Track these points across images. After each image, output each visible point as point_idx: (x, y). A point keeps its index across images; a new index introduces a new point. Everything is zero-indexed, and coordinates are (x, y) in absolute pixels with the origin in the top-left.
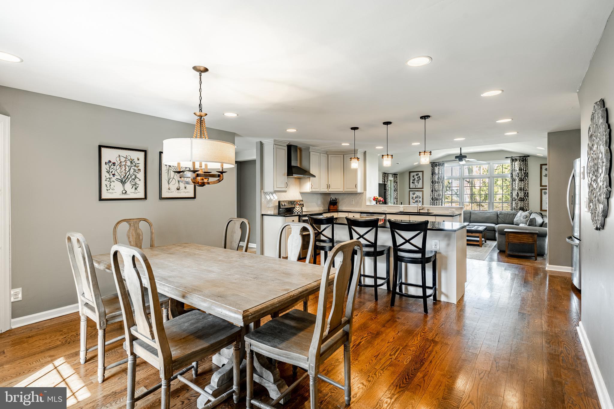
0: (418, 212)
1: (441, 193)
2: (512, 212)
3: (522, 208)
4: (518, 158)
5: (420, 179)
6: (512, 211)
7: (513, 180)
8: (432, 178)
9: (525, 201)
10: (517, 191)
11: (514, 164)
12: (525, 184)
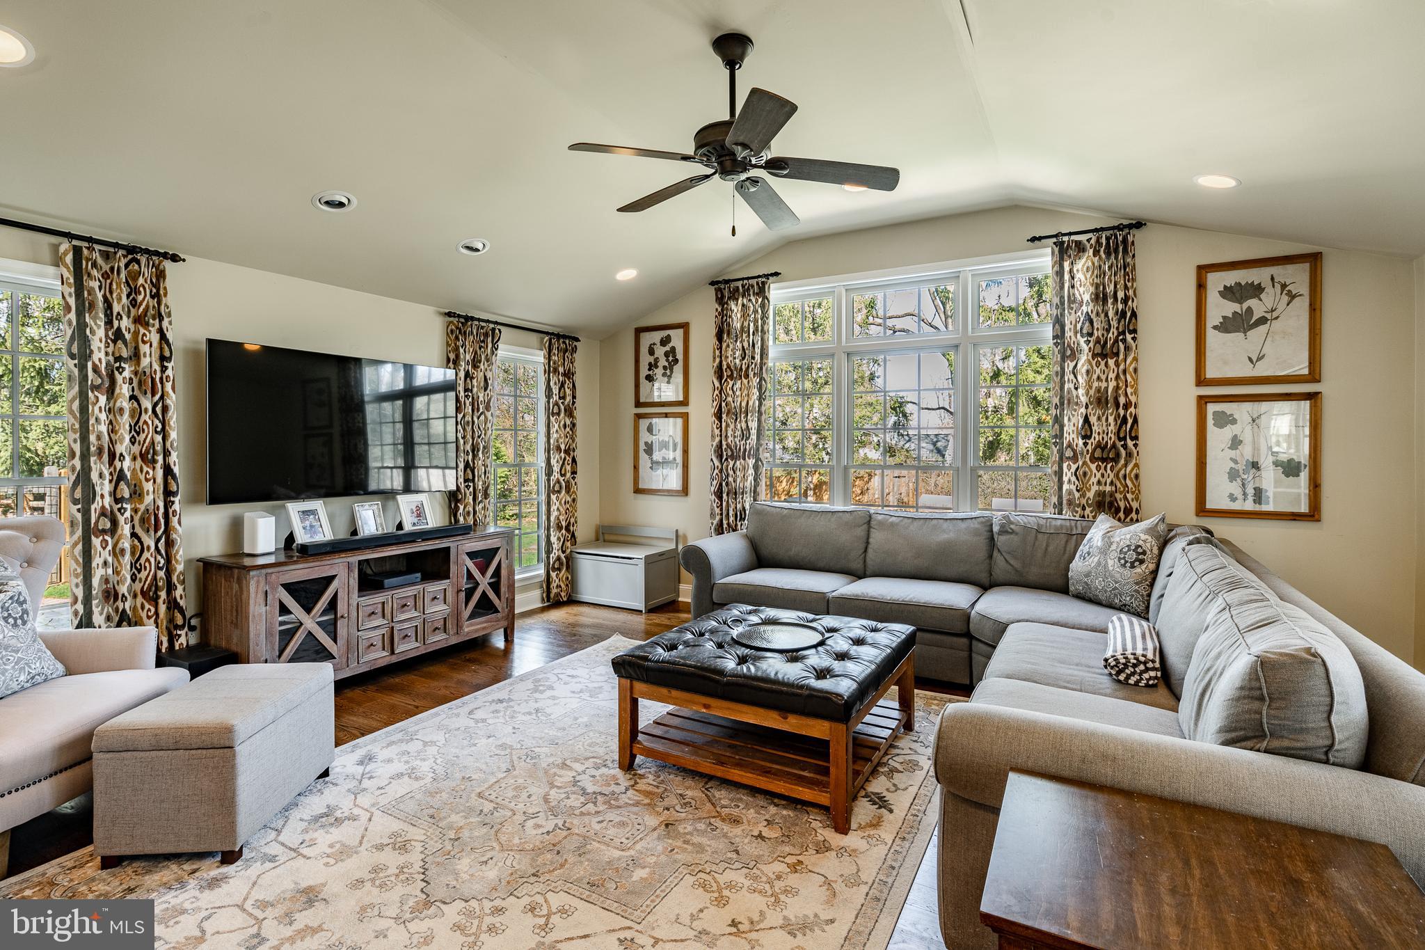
2: (1059, 523)
3: (1108, 499)
4: (1090, 235)
5: (676, 361)
6: (1060, 513)
7: (1067, 353)
8: (717, 353)
9: (1122, 462)
10: (1083, 410)
11: (1071, 271)
12: (1125, 372)
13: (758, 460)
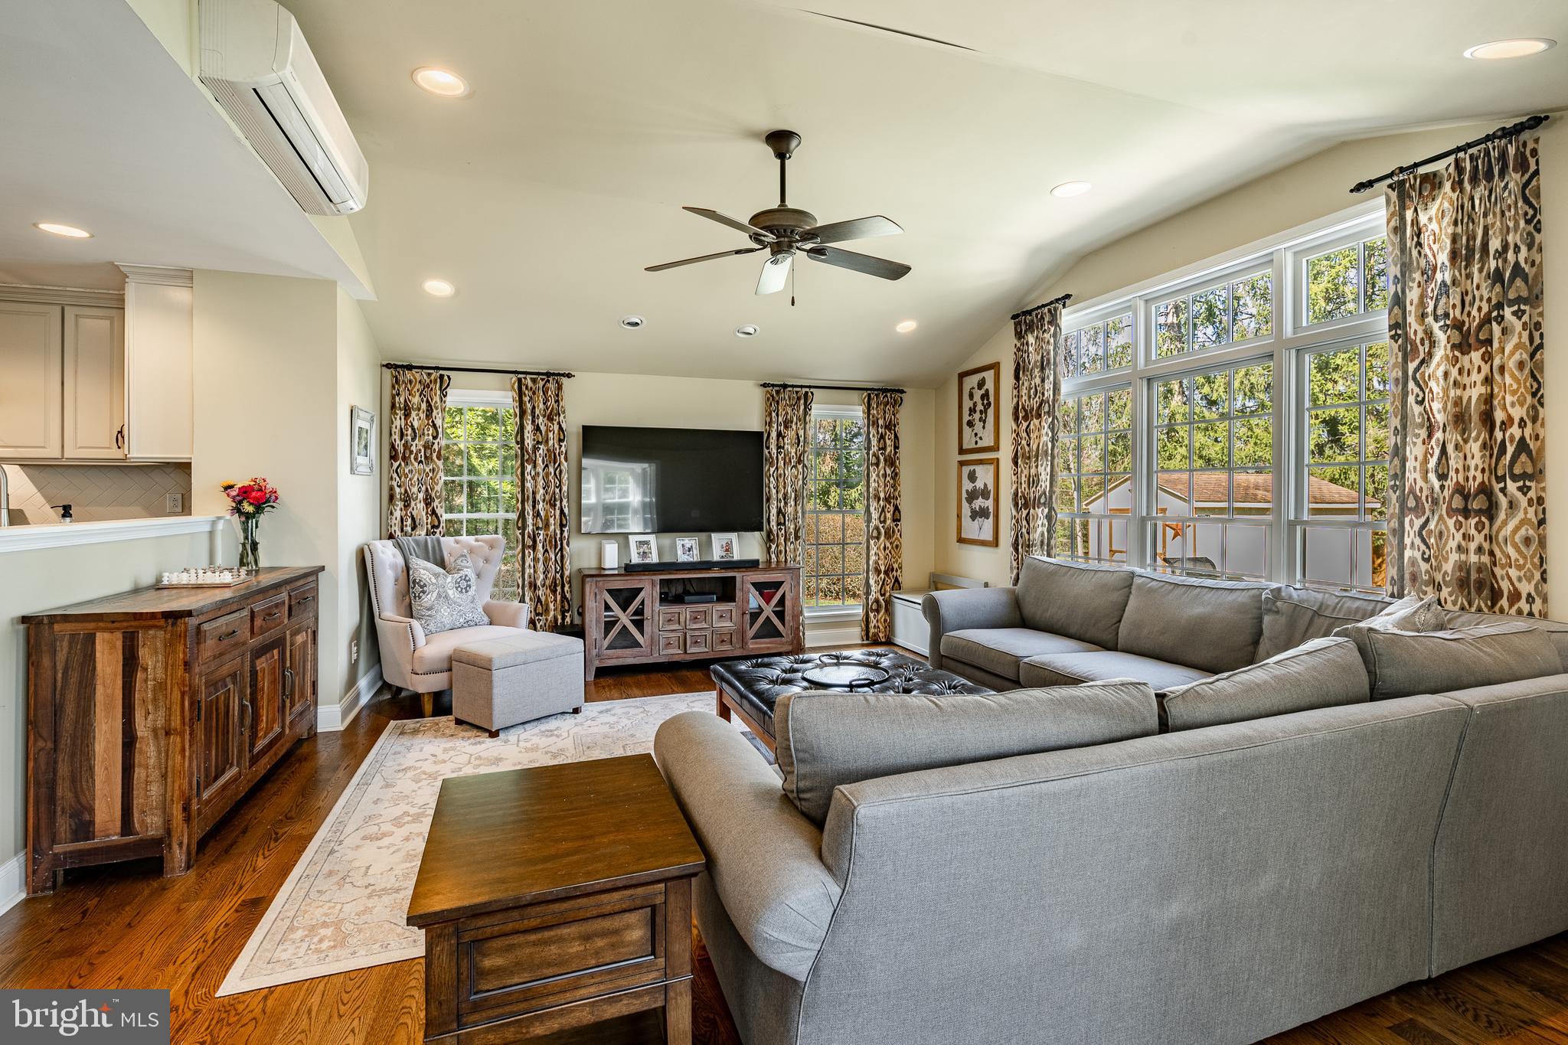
3: (1474, 575)
5: (990, 404)
7: (1410, 351)
8: (1016, 393)
9: (1506, 517)
10: (1439, 435)
11: (1418, 224)
13: (1051, 509)
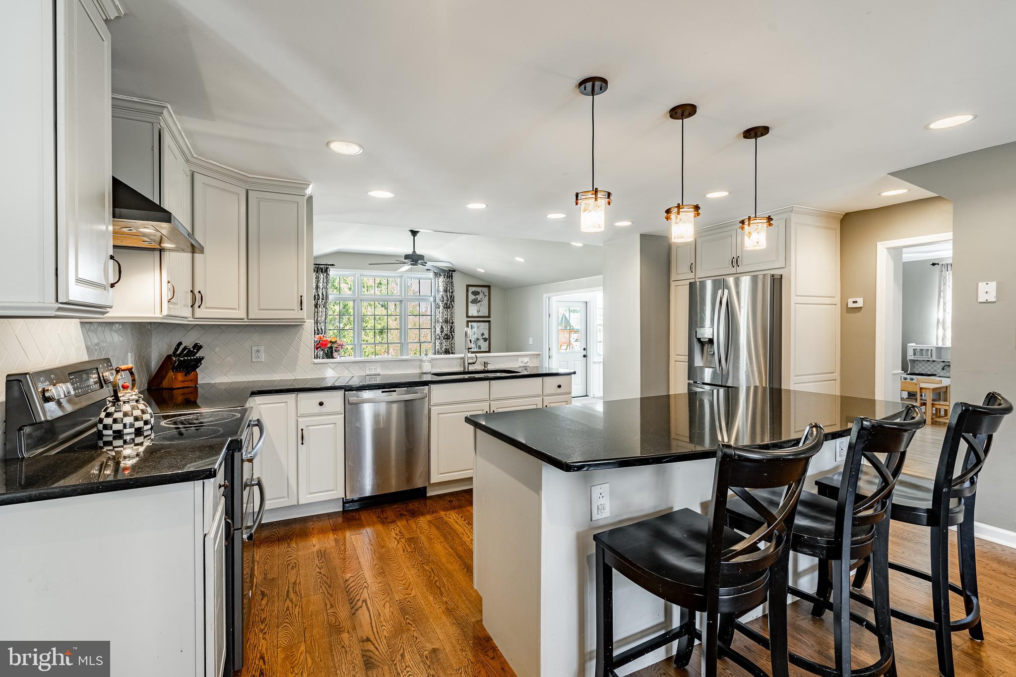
0: (467, 370)
1: (323, 328)
4: (442, 271)
7: (437, 306)
9: (451, 339)
10: (441, 324)
11: (438, 281)
12: (451, 313)
